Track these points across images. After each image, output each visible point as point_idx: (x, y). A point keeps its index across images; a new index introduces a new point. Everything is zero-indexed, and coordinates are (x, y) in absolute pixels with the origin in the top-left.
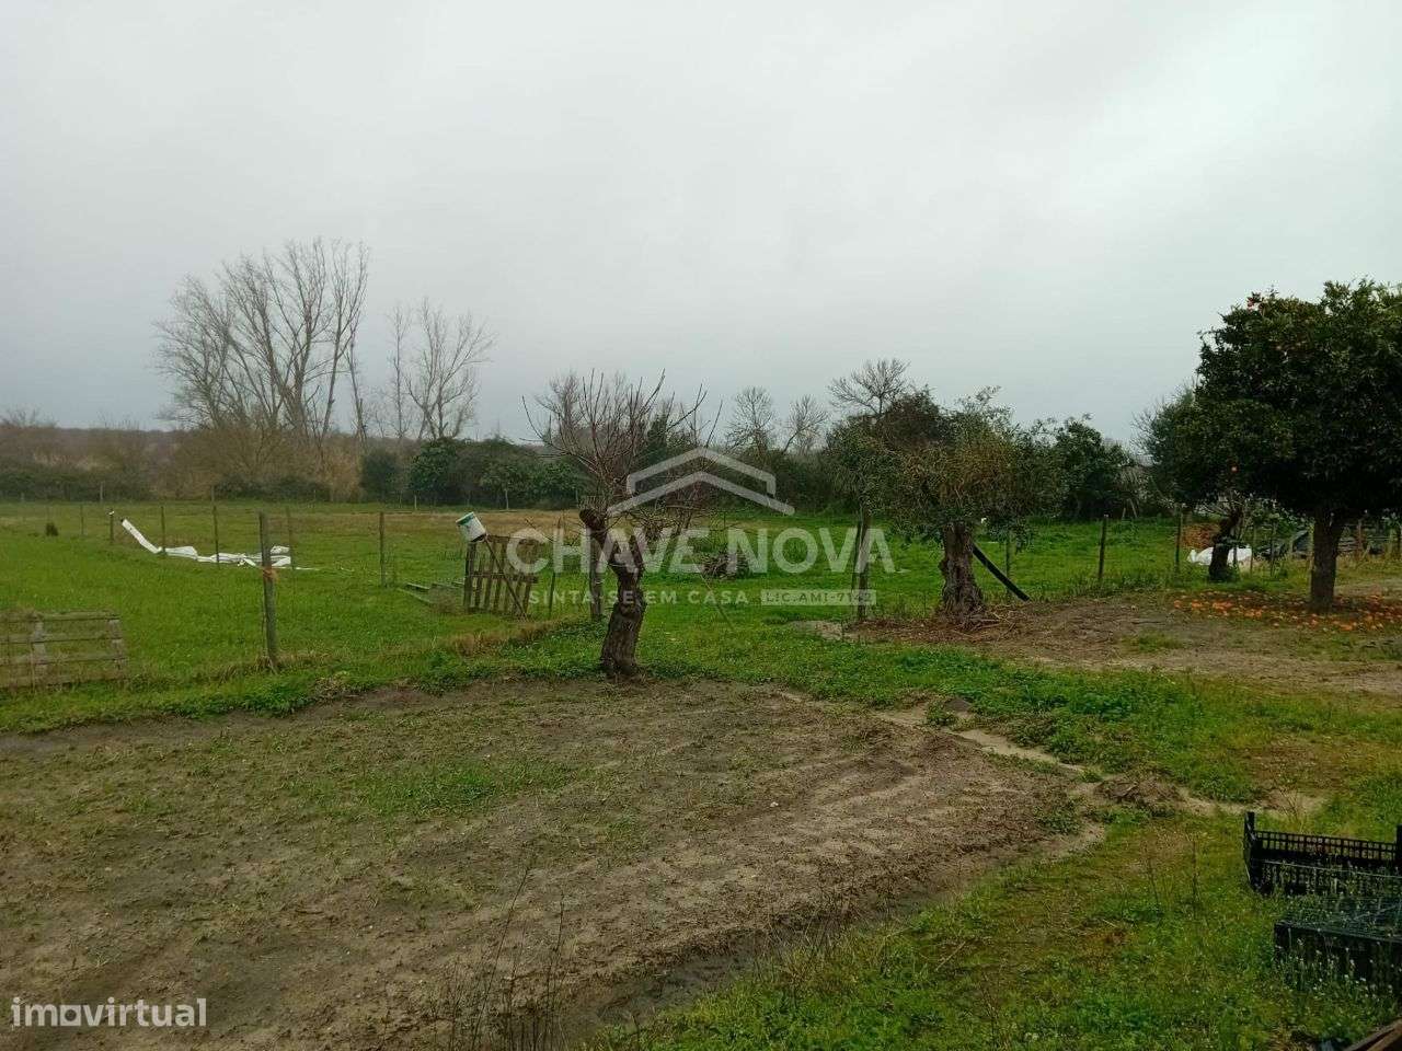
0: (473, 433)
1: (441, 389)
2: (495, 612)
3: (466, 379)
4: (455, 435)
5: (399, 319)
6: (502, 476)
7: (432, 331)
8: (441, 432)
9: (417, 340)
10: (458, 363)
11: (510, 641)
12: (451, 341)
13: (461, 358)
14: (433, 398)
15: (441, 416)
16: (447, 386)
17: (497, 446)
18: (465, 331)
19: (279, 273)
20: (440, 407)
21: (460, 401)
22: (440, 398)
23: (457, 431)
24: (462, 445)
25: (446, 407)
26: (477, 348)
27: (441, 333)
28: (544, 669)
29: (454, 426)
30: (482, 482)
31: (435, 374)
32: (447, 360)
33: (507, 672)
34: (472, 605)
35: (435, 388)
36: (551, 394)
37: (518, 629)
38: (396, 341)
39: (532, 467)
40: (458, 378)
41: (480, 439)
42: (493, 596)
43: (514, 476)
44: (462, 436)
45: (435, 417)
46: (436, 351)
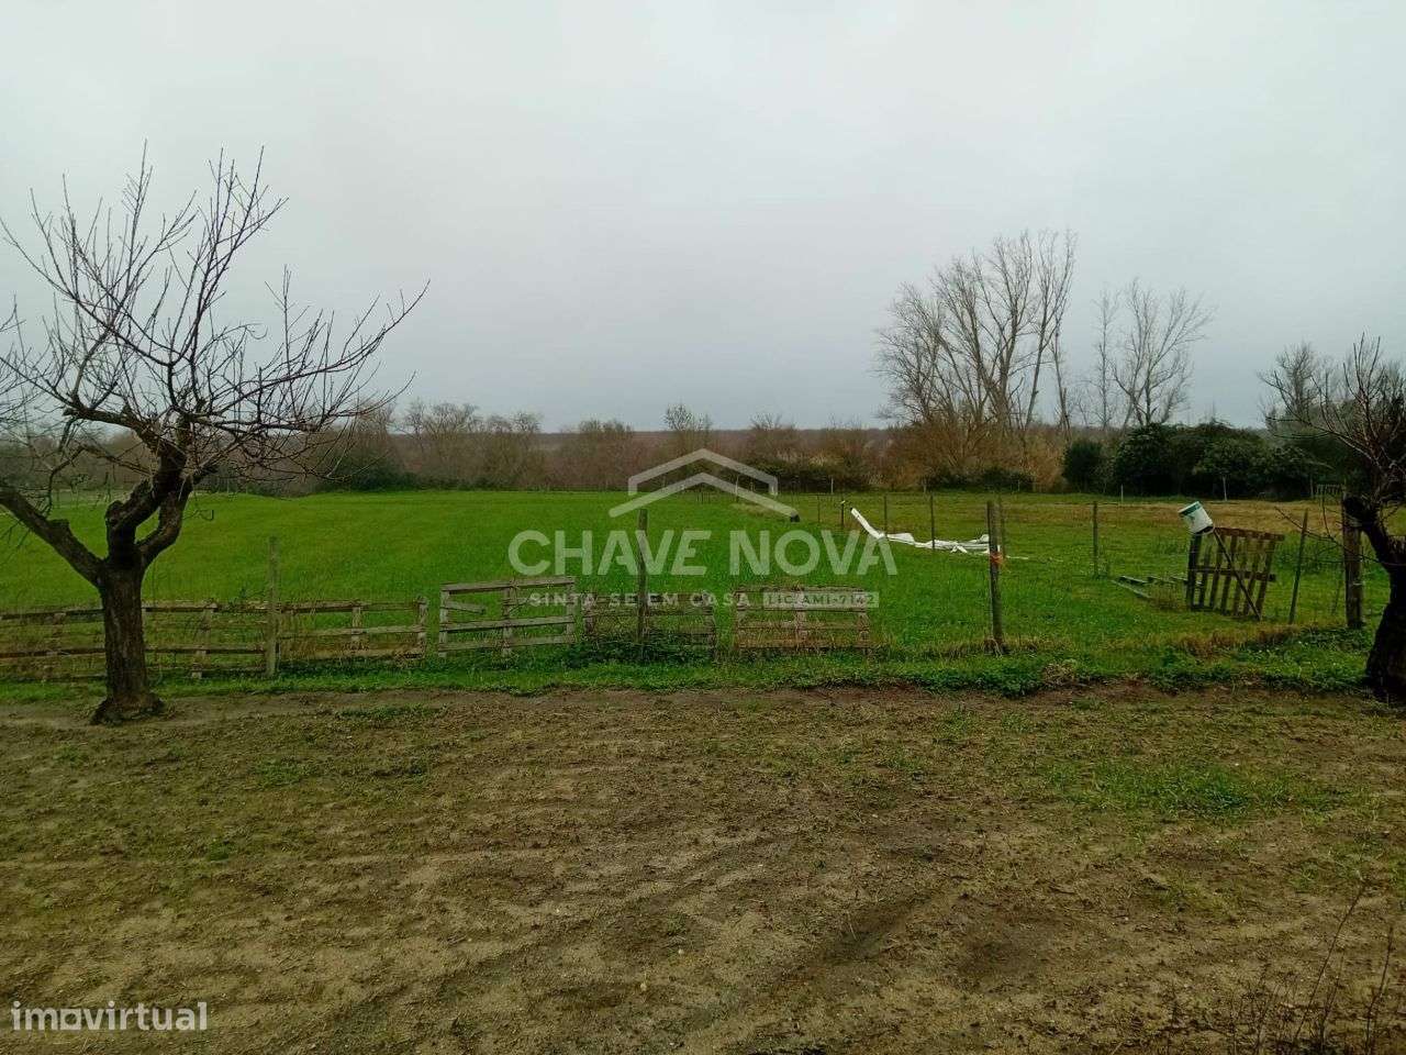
0: (1187, 417)
1: (1149, 373)
2: (1223, 611)
3: (1177, 360)
4: (1163, 421)
5: (1106, 303)
6: (1219, 463)
7: (1140, 314)
8: (1148, 419)
9: (1125, 324)
10: (1169, 343)
11: (1247, 644)
12: (1161, 322)
13: (1173, 337)
14: (1141, 382)
15: (1149, 402)
16: (1158, 367)
17: (1213, 431)
18: (1178, 308)
19: (987, 271)
20: (1148, 394)
21: (1170, 384)
22: (1148, 382)
23: (1167, 416)
24: (1173, 431)
25: (1154, 391)
26: (1190, 326)
27: (1150, 313)
28: (1295, 679)
29: (1163, 412)
30: (1195, 470)
31: (1143, 355)
32: (1157, 341)
33: (1250, 676)
34: (1196, 603)
35: (1143, 372)
36: (1280, 371)
37: (1254, 631)
38: (1102, 326)
39: (1254, 453)
40: (1168, 360)
41: (1194, 423)
42: (1220, 592)
43: (1233, 463)
44: (1172, 422)
45: (1142, 403)
46: (1145, 332)
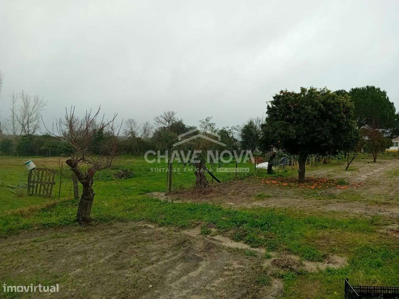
0: (38, 133)
1: (28, 119)
3: (37, 116)
5: (14, 96)
6: (49, 146)
7: (25, 101)
8: (28, 132)
9: (20, 103)
10: (34, 110)
12: (32, 104)
13: (35, 109)
14: (25, 121)
15: (28, 127)
16: (30, 118)
17: (47, 137)
18: (36, 100)
20: (28, 125)
21: (35, 123)
22: (28, 122)
23: (34, 132)
24: (35, 137)
25: (30, 124)
26: (40, 106)
27: (28, 101)
30: (42, 148)
31: (26, 114)
32: (30, 110)
35: (26, 118)
36: (66, 121)
38: (13, 103)
39: (59, 143)
40: (34, 115)
41: (42, 134)
43: (53, 146)
44: (35, 134)
45: (26, 128)
46: (27, 107)
